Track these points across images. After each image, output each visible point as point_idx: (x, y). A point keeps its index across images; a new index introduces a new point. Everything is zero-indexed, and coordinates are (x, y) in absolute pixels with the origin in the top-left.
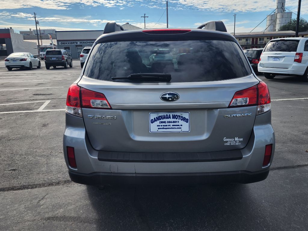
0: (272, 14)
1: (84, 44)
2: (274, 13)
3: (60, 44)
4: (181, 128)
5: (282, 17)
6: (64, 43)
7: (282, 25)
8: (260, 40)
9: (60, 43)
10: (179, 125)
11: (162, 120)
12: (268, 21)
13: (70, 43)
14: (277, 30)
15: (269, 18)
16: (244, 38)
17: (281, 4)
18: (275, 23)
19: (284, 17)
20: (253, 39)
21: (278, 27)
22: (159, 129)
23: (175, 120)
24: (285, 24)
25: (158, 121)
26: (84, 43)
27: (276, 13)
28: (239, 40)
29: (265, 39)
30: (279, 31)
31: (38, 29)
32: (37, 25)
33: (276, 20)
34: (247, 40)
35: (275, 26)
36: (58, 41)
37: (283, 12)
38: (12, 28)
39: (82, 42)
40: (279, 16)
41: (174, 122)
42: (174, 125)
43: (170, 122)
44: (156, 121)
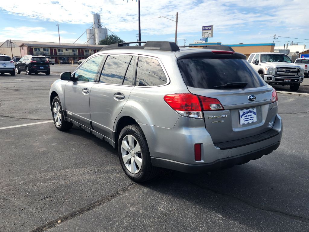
0: (90, 28)
2: (92, 27)
5: (100, 32)
7: (101, 39)
8: (86, 51)
10: (252, 117)
11: (245, 115)
12: (88, 35)
14: (97, 44)
15: (88, 32)
16: (70, 49)
17: (97, 20)
18: (95, 37)
19: (101, 32)
20: (79, 51)
21: (97, 41)
22: (245, 121)
23: (250, 114)
24: (103, 39)
25: (244, 116)
27: (94, 28)
28: (66, 50)
29: (90, 51)
30: (99, 44)
33: (95, 35)
34: (73, 51)
35: (94, 40)
37: (99, 27)
40: (97, 31)
41: (250, 115)
42: (250, 118)
43: (249, 116)
44: (243, 116)
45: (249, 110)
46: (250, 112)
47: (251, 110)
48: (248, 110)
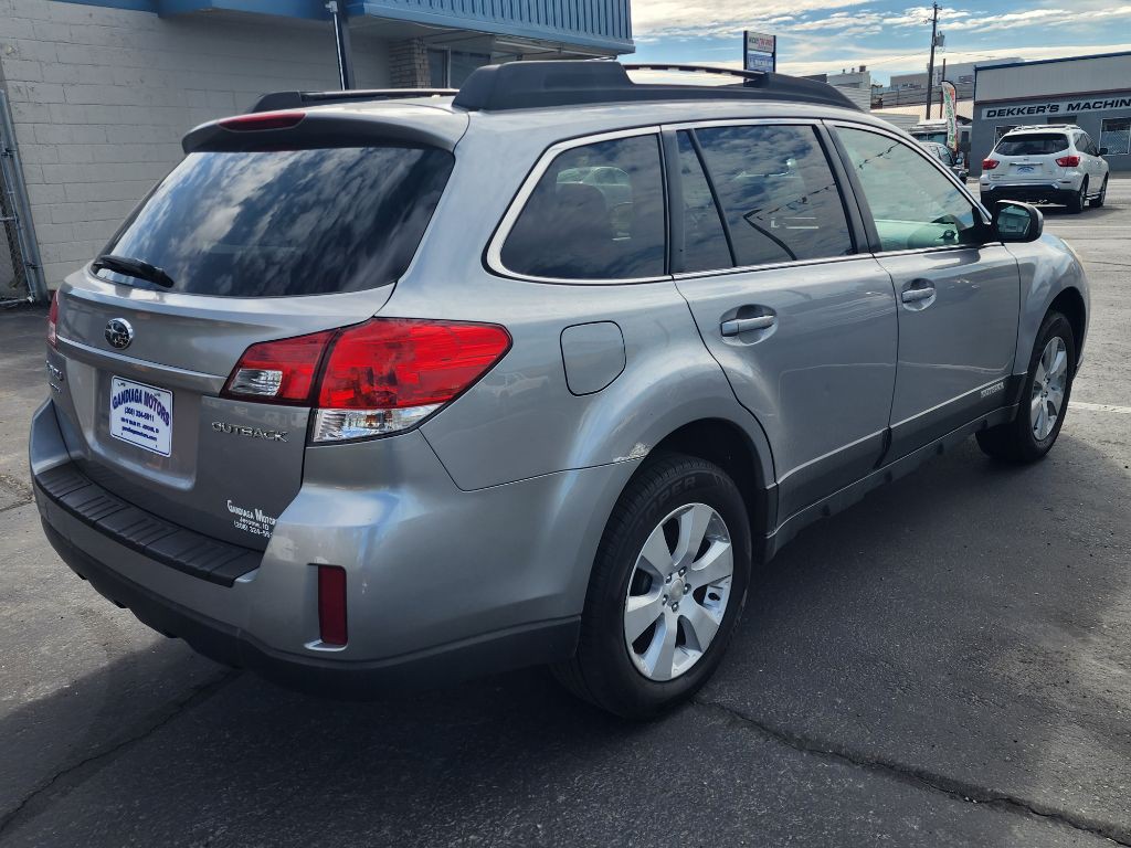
1: (1085, 110)
3: (984, 117)
4: (155, 439)
6: (1000, 113)
9: (985, 112)
10: (152, 429)
11: (129, 404)
13: (1025, 111)
22: (123, 429)
23: (148, 410)
25: (124, 405)
26: (1087, 106)
31: (938, 63)
32: (937, 48)
36: (978, 105)
38: (867, 69)
39: (1078, 105)
41: (147, 416)
42: (145, 427)
43: (140, 414)
44: (120, 403)
45: (144, 389)
46: (149, 400)
47: (152, 392)
48: (140, 388)
